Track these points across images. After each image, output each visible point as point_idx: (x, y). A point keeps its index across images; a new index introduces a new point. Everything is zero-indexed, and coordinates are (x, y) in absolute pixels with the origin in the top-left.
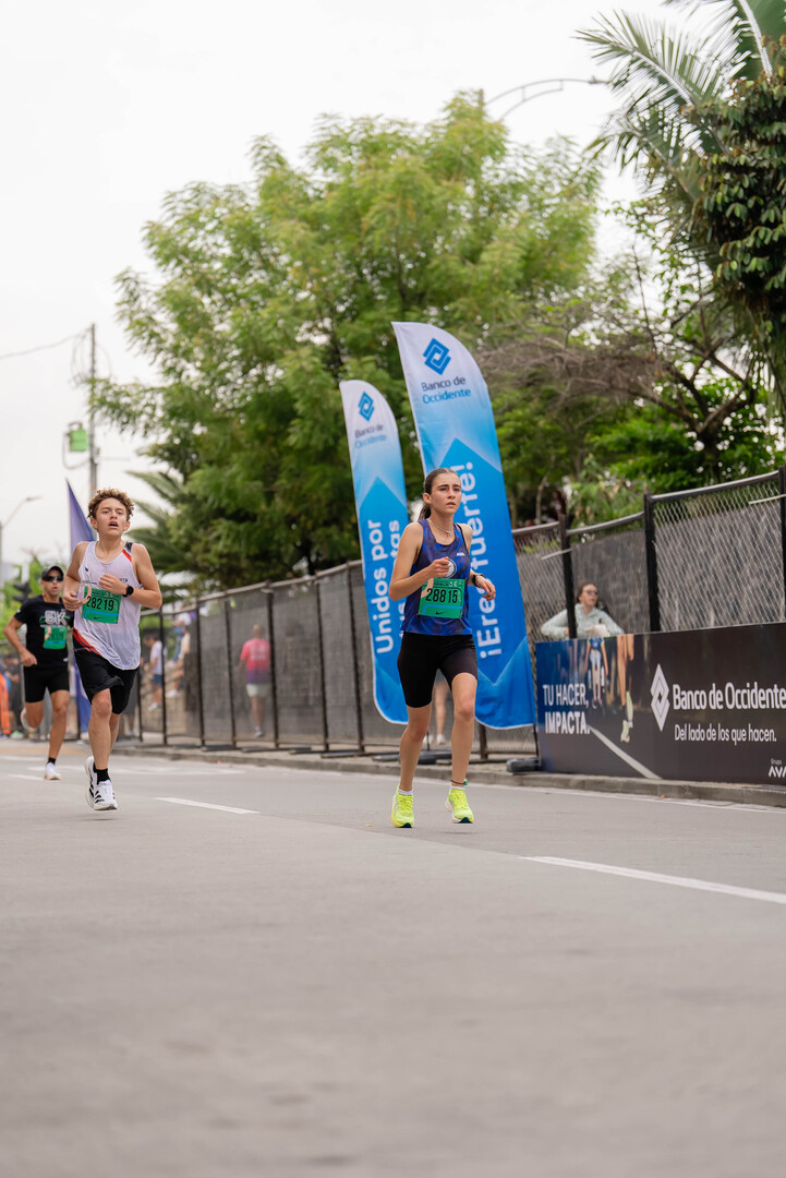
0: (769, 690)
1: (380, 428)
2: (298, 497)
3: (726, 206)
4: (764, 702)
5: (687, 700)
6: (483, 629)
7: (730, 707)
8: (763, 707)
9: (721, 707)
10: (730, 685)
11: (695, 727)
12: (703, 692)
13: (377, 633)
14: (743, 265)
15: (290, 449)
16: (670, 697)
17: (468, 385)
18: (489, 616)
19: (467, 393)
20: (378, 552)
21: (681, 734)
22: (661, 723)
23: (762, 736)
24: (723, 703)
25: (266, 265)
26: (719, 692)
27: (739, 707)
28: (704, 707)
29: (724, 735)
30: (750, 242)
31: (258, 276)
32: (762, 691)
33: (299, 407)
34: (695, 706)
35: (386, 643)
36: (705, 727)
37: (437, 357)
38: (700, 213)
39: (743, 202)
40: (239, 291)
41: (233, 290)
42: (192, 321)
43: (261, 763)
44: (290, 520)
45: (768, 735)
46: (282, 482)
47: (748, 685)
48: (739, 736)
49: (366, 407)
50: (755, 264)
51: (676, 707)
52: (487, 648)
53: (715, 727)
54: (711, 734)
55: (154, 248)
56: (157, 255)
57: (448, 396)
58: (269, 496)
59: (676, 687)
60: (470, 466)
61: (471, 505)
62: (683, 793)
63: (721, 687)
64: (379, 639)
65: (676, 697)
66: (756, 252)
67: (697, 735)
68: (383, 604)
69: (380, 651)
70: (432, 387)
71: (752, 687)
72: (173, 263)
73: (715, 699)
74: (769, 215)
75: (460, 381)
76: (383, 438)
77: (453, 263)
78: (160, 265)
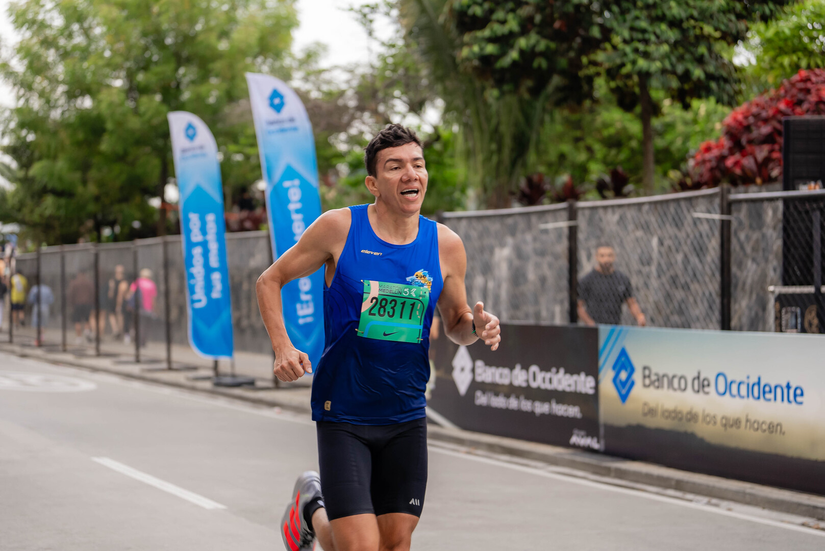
0: (575, 377)
1: (201, 147)
2: (101, 184)
3: (469, 6)
4: (569, 386)
5: (489, 374)
6: (302, 302)
7: (534, 385)
8: (568, 389)
9: (524, 385)
10: (534, 368)
11: (497, 394)
12: (506, 371)
13: (192, 292)
14: (482, 49)
15: (100, 153)
16: (473, 370)
17: (297, 123)
18: (307, 293)
19: (295, 129)
20: (196, 236)
21: (482, 399)
22: (463, 388)
23: (566, 410)
24: (527, 381)
25: (86, 32)
26: (524, 372)
27: (543, 386)
28: (506, 381)
29: (526, 405)
30: (487, 33)
31: (79, 39)
32: (568, 376)
33: (109, 126)
34: (498, 380)
35: (200, 301)
36: (507, 396)
37: (277, 101)
38: (452, 10)
39: (481, 5)
40: (69, 48)
41: (65, 48)
42: (37, 67)
43: (95, 370)
44: (97, 199)
45: (573, 411)
46: (93, 174)
47: (554, 370)
48: (541, 408)
49: (191, 132)
50: (490, 49)
51: (479, 379)
52: (304, 317)
53: (518, 397)
54: (513, 403)
55: (12, 18)
56: (15, 22)
57: (283, 131)
58: (84, 182)
59: (479, 364)
60: (297, 182)
61: (297, 211)
62: (491, 448)
63: (526, 367)
64: (196, 297)
65: (479, 371)
66: (491, 40)
67: (499, 402)
68: (199, 273)
69: (198, 305)
70: (272, 123)
71: (557, 372)
72: (24, 28)
73: (519, 377)
74: (500, 15)
75: (292, 120)
76: (204, 155)
77: (212, 38)
78: (17, 27)
